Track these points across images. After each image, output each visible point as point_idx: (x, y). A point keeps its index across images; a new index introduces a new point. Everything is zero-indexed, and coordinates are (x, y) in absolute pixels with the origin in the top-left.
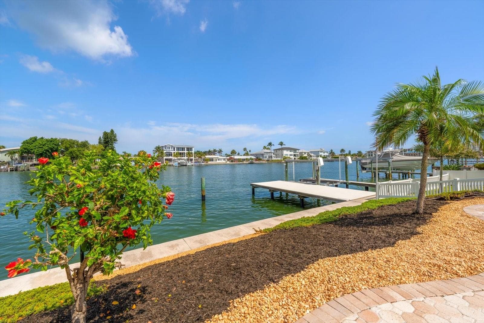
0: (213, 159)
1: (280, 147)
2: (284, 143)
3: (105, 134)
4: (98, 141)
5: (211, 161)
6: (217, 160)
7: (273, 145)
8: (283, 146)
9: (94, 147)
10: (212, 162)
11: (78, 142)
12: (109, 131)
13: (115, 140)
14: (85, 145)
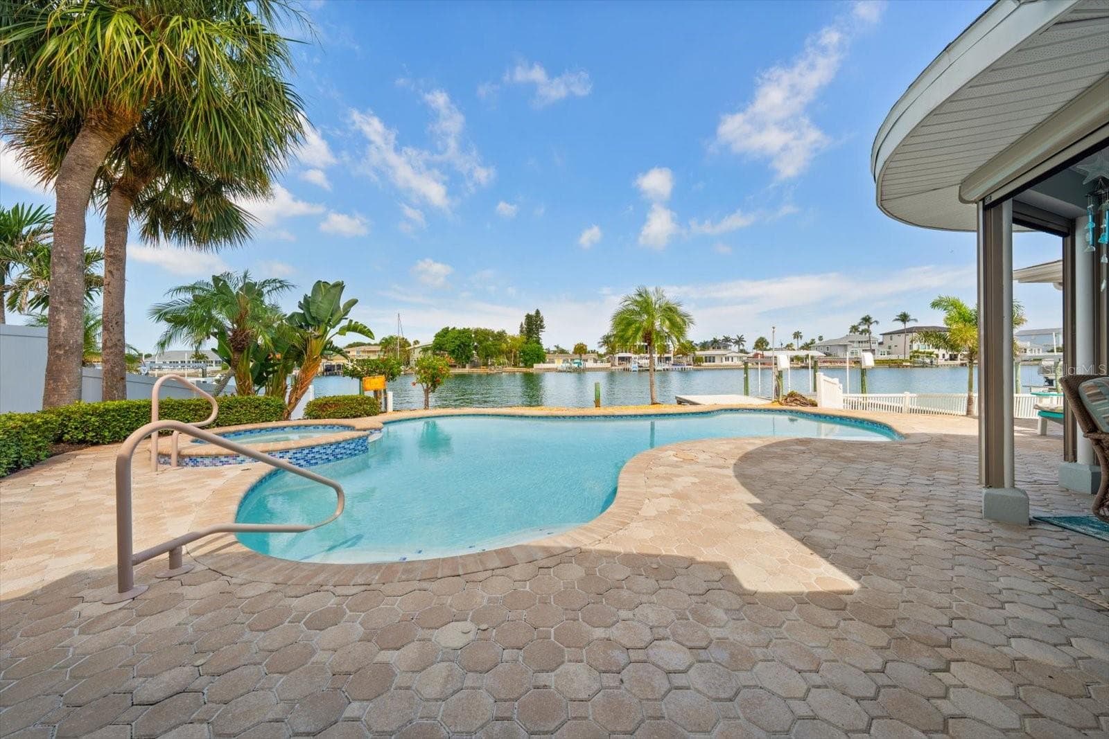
0: (714, 358)
1: (900, 326)
2: (912, 317)
3: (529, 317)
4: (520, 329)
5: (710, 361)
6: (724, 358)
7: (877, 322)
8: (909, 325)
9: (513, 338)
10: (712, 364)
11: (493, 332)
12: (533, 313)
13: (542, 327)
14: (501, 336)
